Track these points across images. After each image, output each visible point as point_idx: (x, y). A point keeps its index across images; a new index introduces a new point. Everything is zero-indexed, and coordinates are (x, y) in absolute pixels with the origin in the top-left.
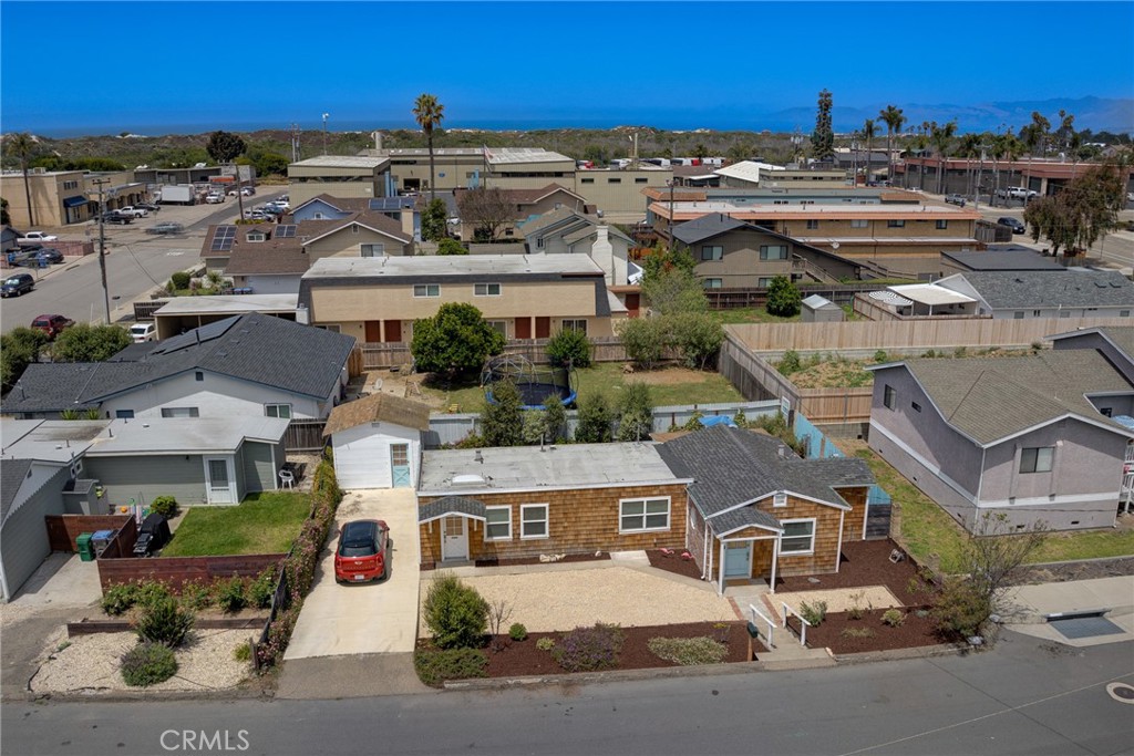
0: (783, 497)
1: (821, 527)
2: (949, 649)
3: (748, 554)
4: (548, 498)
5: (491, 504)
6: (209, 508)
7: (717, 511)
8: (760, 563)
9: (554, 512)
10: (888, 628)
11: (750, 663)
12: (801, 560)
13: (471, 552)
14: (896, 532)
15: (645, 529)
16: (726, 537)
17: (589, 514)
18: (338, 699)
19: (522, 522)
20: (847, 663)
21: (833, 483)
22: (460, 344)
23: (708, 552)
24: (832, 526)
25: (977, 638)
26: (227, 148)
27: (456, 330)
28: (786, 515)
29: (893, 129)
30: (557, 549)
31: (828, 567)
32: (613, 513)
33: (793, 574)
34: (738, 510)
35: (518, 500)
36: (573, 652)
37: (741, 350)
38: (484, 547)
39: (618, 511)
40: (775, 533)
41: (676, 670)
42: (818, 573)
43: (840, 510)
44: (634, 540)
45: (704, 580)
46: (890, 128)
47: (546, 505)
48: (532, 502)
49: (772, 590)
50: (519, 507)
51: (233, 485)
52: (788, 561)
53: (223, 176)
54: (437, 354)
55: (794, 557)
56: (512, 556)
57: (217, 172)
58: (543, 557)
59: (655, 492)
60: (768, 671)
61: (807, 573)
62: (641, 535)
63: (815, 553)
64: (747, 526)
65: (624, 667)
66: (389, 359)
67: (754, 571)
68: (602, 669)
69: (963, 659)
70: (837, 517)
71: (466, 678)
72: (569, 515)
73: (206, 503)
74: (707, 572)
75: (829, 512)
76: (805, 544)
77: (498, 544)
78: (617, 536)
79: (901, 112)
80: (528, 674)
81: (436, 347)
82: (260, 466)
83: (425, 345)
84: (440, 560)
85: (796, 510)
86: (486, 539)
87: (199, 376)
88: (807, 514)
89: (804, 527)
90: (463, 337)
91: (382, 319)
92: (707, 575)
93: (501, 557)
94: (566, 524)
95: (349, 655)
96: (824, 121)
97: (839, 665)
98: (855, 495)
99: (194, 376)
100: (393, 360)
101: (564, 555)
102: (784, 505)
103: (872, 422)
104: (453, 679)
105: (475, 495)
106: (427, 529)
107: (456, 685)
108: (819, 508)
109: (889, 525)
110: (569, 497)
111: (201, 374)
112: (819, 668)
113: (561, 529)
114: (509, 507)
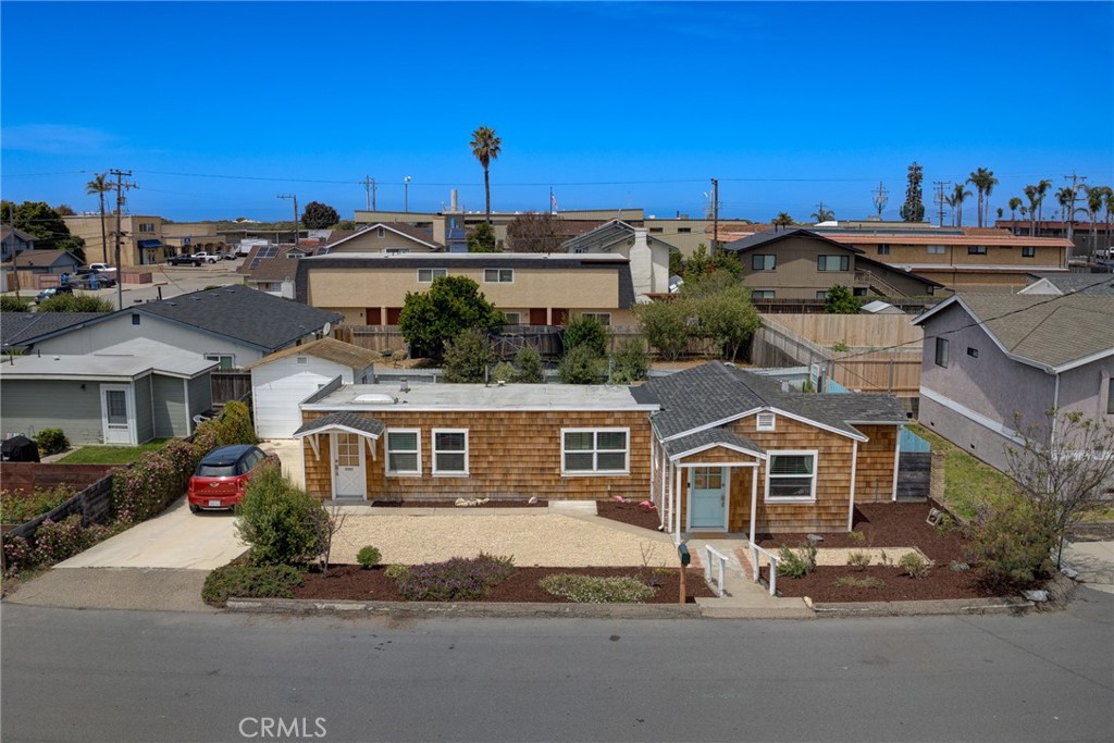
0: (770, 417)
1: (825, 464)
2: (997, 604)
3: (723, 498)
4: (467, 422)
5: (393, 426)
6: (105, 447)
7: (678, 432)
8: (740, 511)
9: (475, 441)
10: (906, 579)
11: (683, 606)
12: (798, 510)
13: (369, 490)
14: (938, 490)
15: (595, 472)
16: (683, 460)
17: (521, 447)
18: (80, 609)
19: (434, 452)
20: (832, 615)
21: (848, 418)
22: (450, 317)
23: (667, 491)
24: (840, 465)
25: (1041, 592)
26: (319, 218)
27: (446, 301)
28: (774, 443)
29: (984, 191)
30: (478, 491)
31: (837, 523)
32: (553, 446)
33: (787, 530)
34: (706, 431)
35: (428, 422)
36: (424, 578)
37: (775, 332)
38: (386, 484)
39: (559, 444)
40: (753, 459)
41: (566, 607)
42: (823, 530)
43: (852, 440)
44: (581, 486)
45: (662, 530)
46: (980, 191)
47: (465, 431)
48: (447, 426)
49: (752, 542)
50: (430, 431)
51: (132, 423)
52: (779, 510)
53: (310, 239)
54: (424, 327)
55: (789, 505)
56: (421, 497)
57: (305, 235)
58: (460, 501)
59: (608, 421)
60: (707, 617)
61: (806, 530)
62: (591, 479)
63: (817, 501)
64: (713, 445)
65: (492, 599)
66: (384, 344)
67: (732, 522)
68: (460, 599)
69: (1017, 620)
70: (847, 450)
71: (261, 596)
72: (494, 447)
73: (102, 442)
74: (666, 520)
75: (836, 443)
76: (802, 487)
77: (404, 480)
78: (559, 479)
79: (991, 174)
80: (353, 598)
81: (424, 320)
82: (172, 406)
83: (412, 318)
84: (331, 498)
85: (788, 437)
86: (389, 473)
87: (136, 319)
88: (804, 444)
89: (799, 463)
90: (454, 309)
91: (383, 306)
92: (666, 525)
93: (409, 498)
94: (491, 459)
95: (135, 568)
96: (914, 194)
97: (819, 617)
98: (882, 436)
99: (130, 319)
100: (387, 346)
101: (487, 500)
102: (772, 428)
103: (925, 391)
104: (243, 596)
105: (374, 412)
106: (314, 455)
107: (243, 604)
108: (822, 436)
109: (927, 483)
110: (494, 422)
111: (138, 316)
112: (787, 618)
113: (485, 465)
114: (417, 431)
